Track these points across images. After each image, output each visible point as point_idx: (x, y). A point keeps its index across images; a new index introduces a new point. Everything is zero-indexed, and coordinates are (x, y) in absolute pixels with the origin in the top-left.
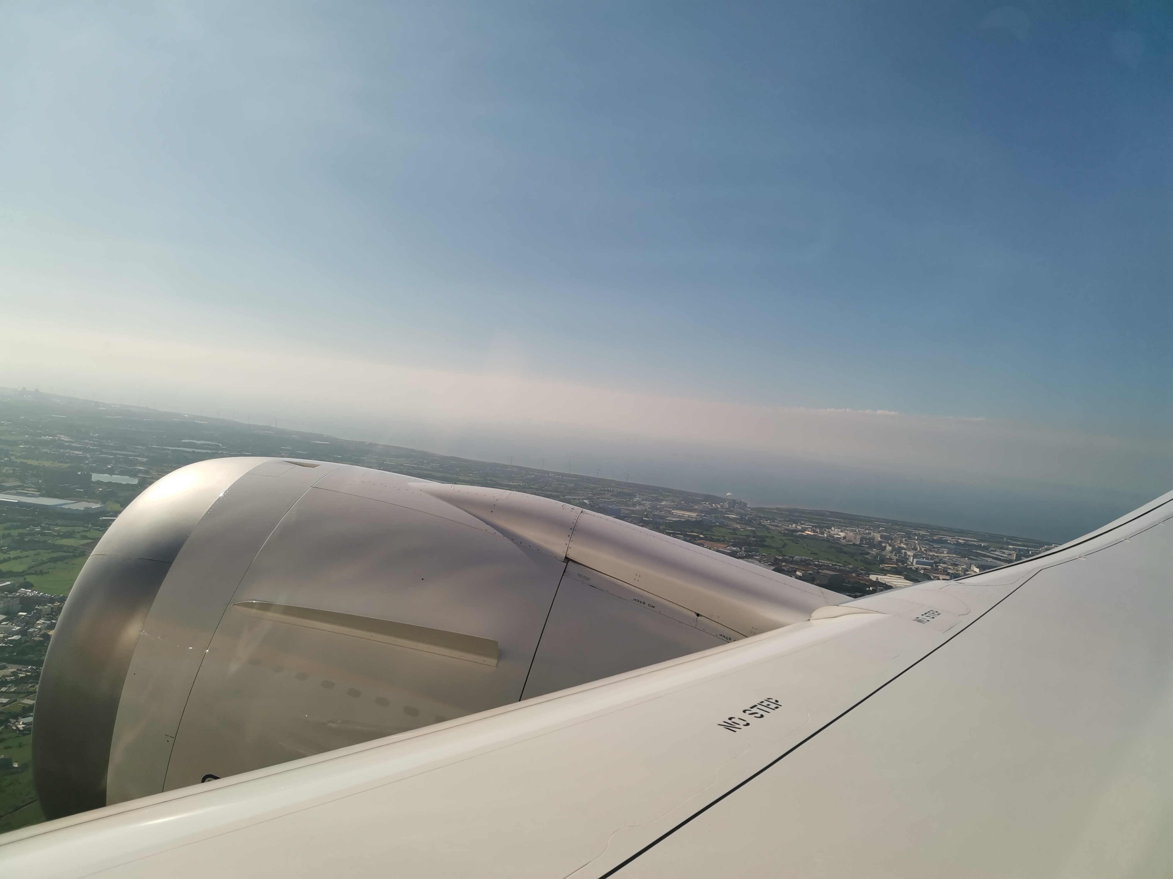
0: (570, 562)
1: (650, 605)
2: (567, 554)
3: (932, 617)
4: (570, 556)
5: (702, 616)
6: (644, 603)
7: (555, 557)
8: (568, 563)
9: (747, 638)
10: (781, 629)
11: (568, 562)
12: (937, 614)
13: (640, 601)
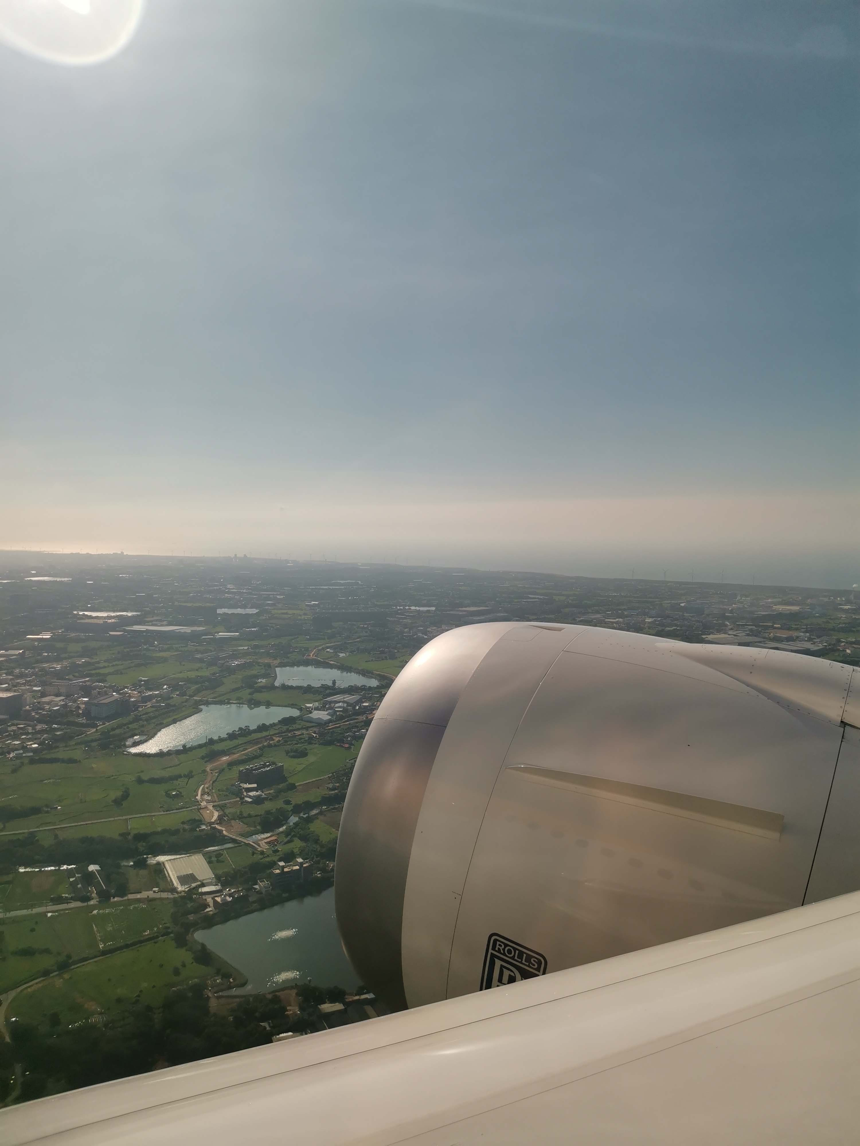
0: (847, 726)
2: (843, 719)
4: (846, 720)
7: (829, 721)
11: (845, 727)
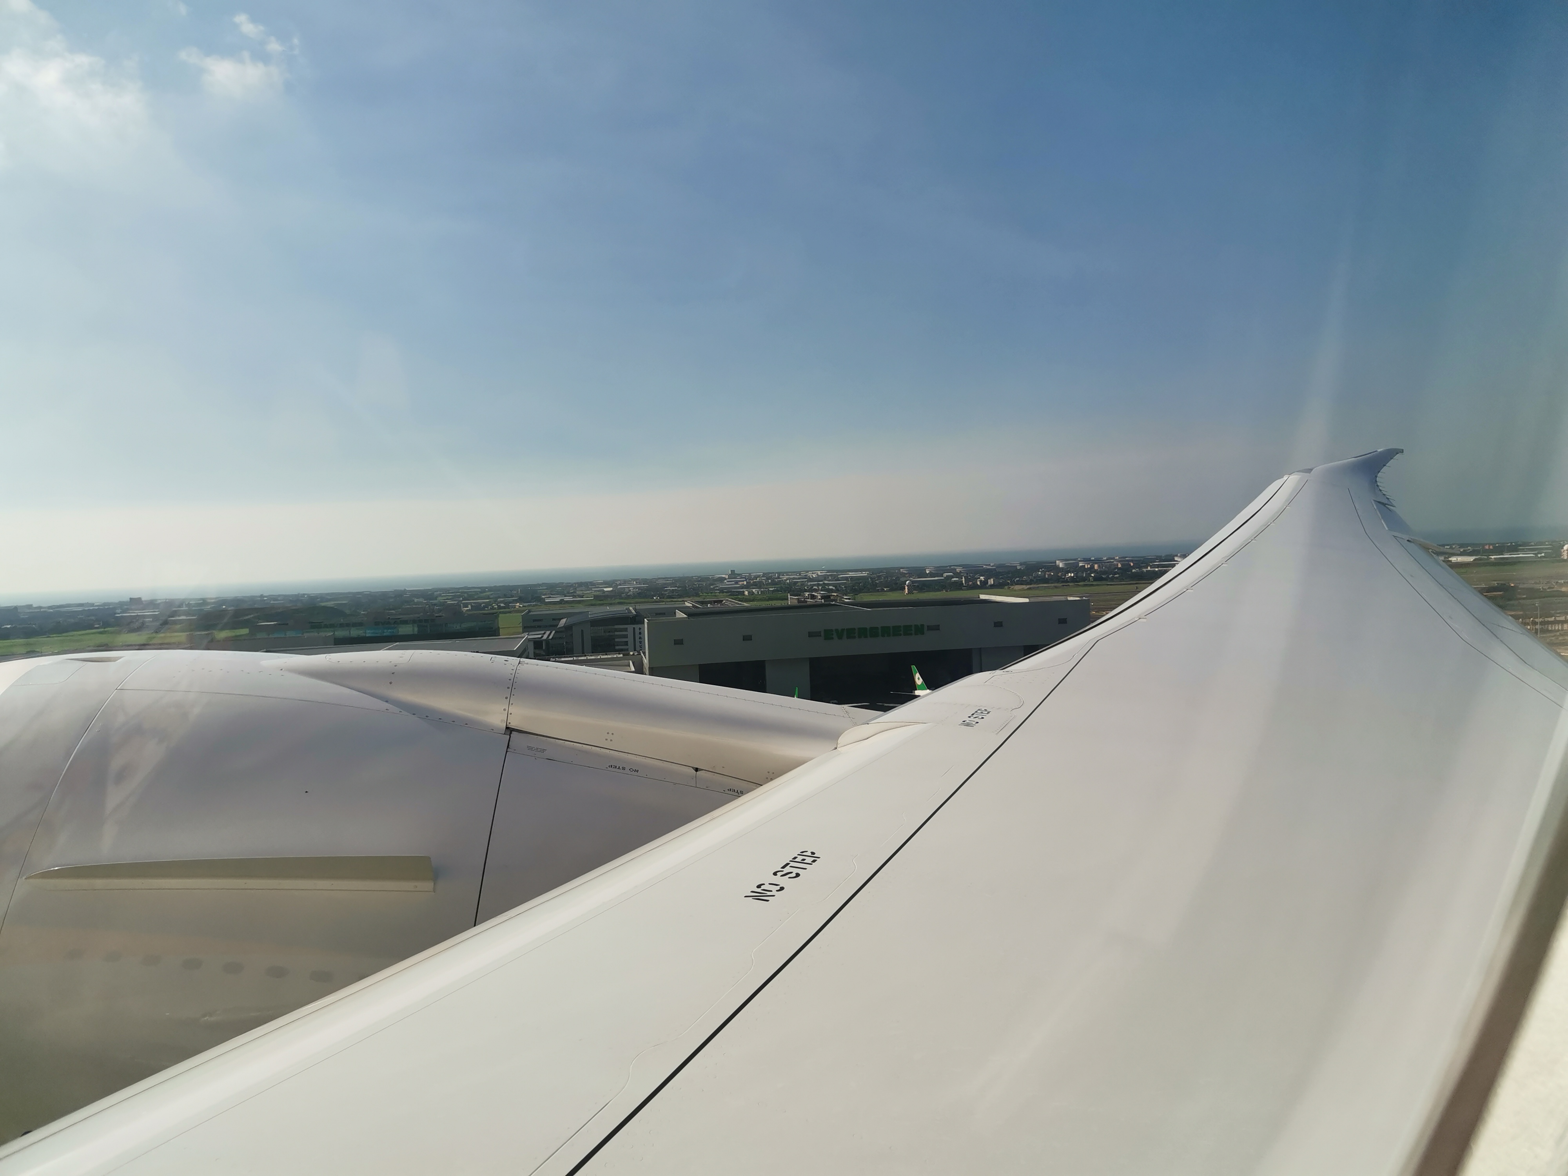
0: (513, 732)
1: (631, 770)
2: (508, 724)
3: (980, 717)
4: (513, 724)
5: (702, 770)
6: (624, 769)
7: (493, 730)
8: (512, 735)
9: (762, 787)
10: (803, 765)
11: (511, 733)
12: (986, 712)
13: (617, 767)
